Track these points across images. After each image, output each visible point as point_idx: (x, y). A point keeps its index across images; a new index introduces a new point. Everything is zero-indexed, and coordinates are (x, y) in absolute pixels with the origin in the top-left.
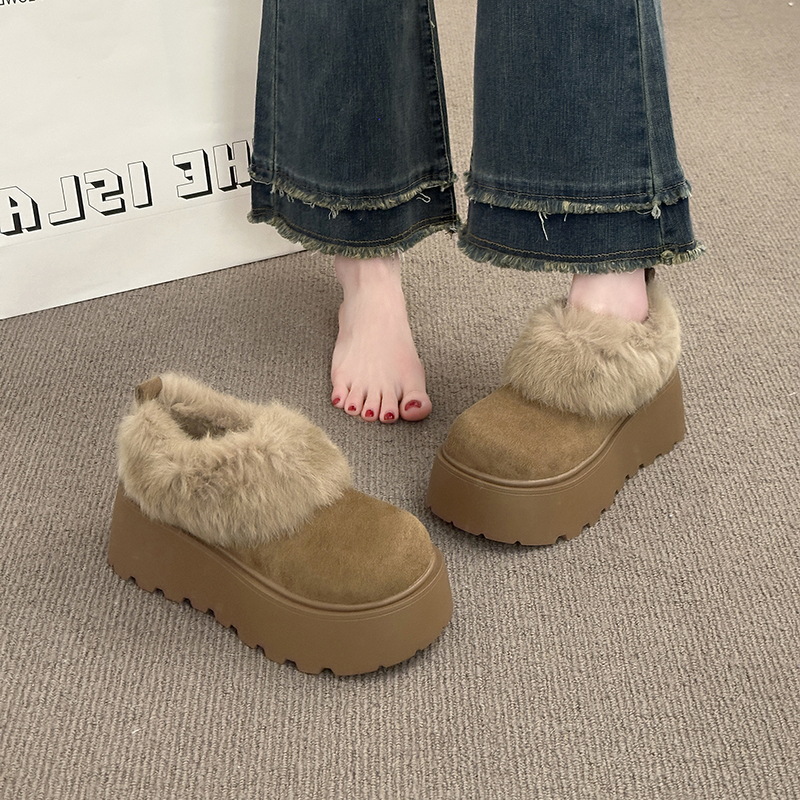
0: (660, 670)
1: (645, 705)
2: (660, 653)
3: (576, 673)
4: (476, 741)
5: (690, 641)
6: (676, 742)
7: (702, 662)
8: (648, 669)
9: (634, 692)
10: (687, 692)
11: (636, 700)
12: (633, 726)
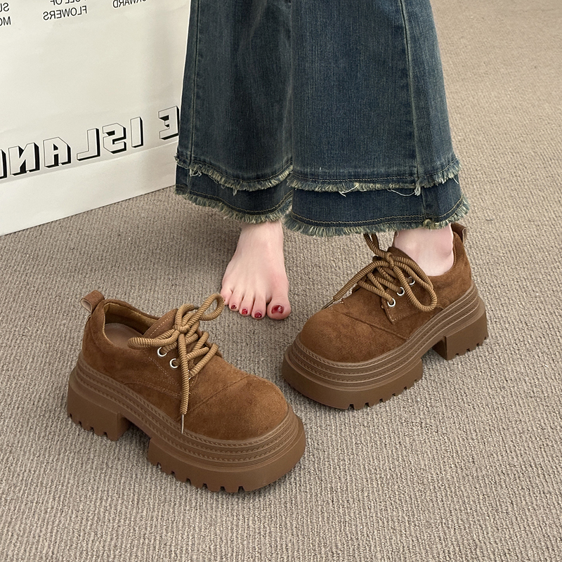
0: (524, 439)
1: (515, 459)
2: (523, 428)
3: (471, 441)
4: (409, 482)
5: (542, 421)
6: (537, 482)
7: (551, 434)
8: (516, 438)
9: (508, 452)
10: (543, 452)
11: (510, 457)
12: (509, 472)
